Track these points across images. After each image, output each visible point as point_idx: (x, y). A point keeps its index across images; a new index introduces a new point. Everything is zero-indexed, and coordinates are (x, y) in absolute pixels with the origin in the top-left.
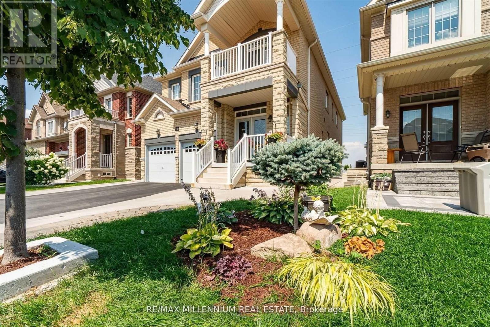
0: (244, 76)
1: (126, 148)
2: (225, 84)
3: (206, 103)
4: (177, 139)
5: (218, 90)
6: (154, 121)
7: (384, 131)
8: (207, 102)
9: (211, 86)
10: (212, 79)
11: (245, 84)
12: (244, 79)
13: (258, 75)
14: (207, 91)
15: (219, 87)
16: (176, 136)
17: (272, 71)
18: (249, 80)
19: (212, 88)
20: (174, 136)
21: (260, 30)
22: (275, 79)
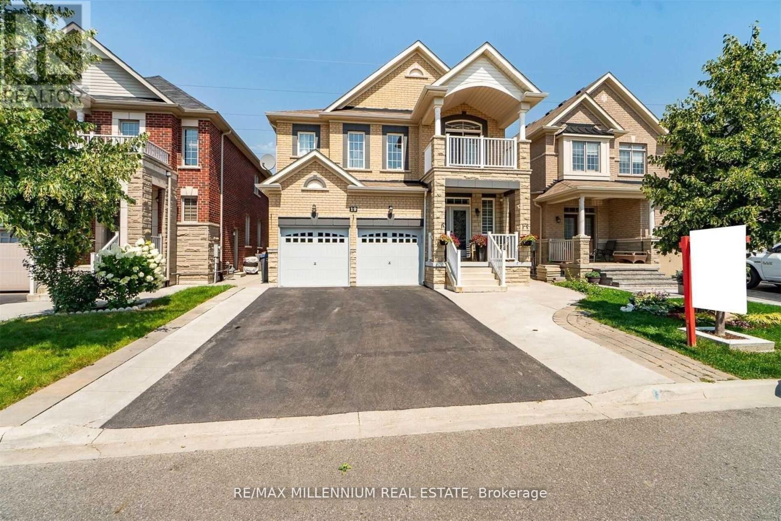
0: (491, 173)
1: (178, 223)
2: (469, 176)
3: (441, 191)
4: (354, 223)
5: (459, 180)
6: (303, 191)
7: (586, 240)
8: (443, 190)
9: (450, 173)
10: (448, 166)
11: (492, 181)
12: (491, 175)
13: (506, 175)
14: (444, 177)
15: (461, 176)
16: (351, 219)
17: (519, 176)
18: (496, 179)
19: (451, 176)
20: (349, 219)
21: (464, 113)
22: (524, 184)
